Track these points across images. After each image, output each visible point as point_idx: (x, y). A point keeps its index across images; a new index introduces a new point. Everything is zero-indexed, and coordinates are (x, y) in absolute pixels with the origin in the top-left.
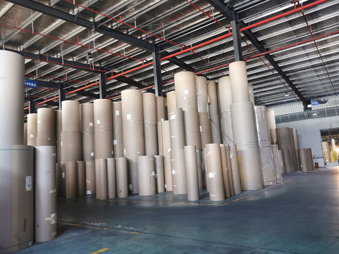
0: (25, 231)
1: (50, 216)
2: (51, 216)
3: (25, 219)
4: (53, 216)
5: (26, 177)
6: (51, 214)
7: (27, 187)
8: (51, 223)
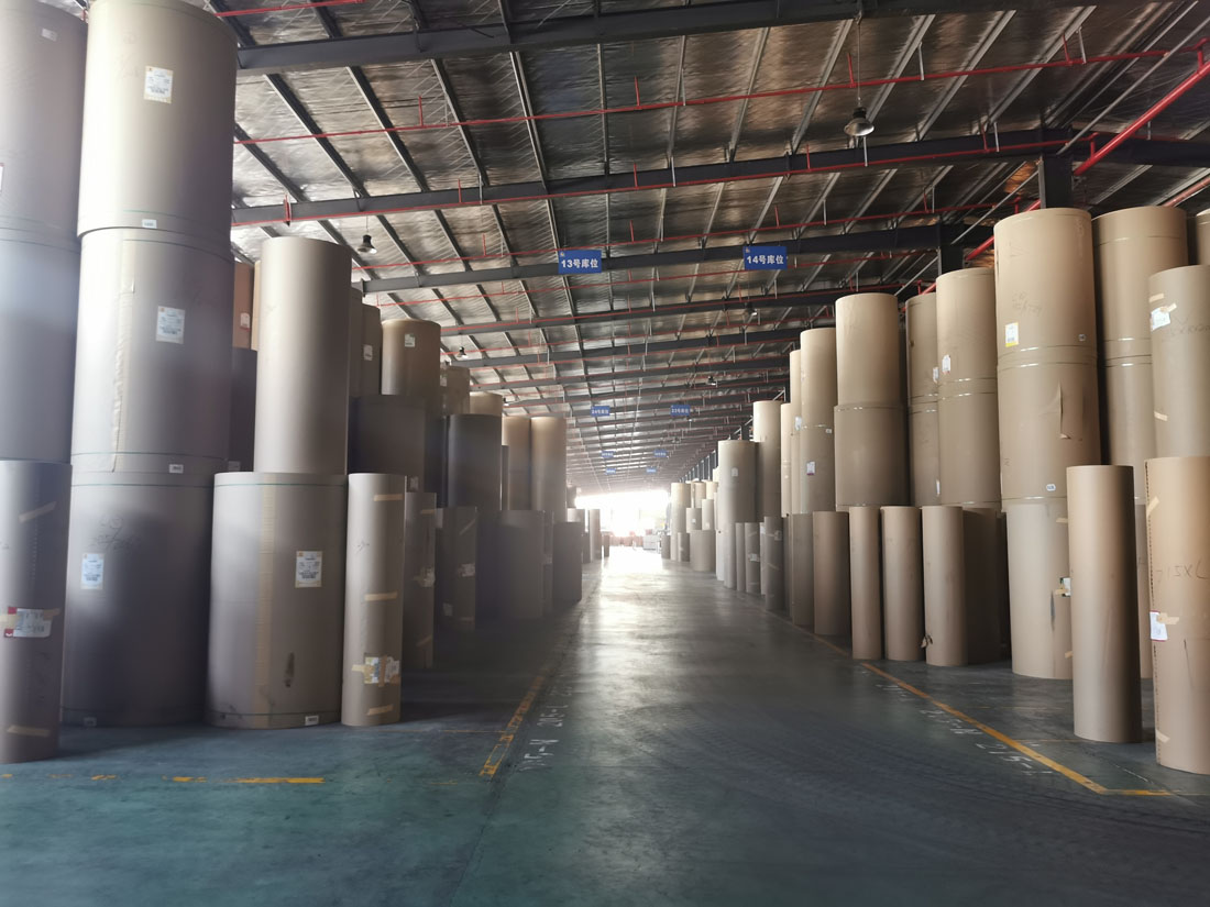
0: (288, 685)
1: (364, 662)
2: (367, 663)
3: (292, 657)
4: (372, 664)
5: (298, 553)
6: (367, 659)
7: (299, 577)
8: (366, 682)
